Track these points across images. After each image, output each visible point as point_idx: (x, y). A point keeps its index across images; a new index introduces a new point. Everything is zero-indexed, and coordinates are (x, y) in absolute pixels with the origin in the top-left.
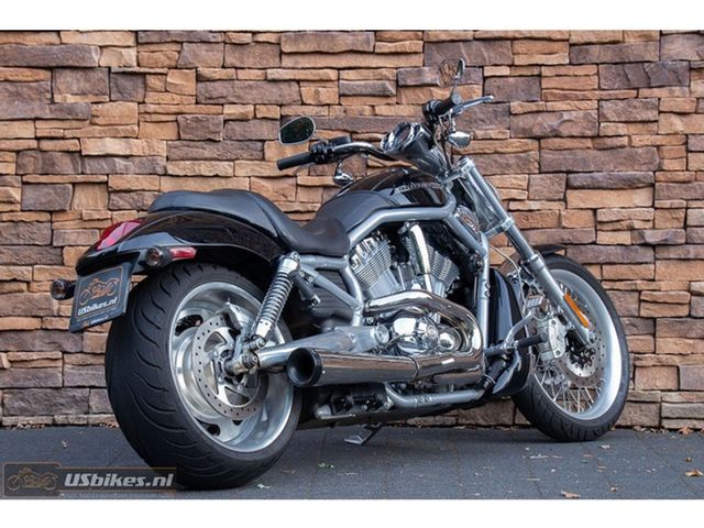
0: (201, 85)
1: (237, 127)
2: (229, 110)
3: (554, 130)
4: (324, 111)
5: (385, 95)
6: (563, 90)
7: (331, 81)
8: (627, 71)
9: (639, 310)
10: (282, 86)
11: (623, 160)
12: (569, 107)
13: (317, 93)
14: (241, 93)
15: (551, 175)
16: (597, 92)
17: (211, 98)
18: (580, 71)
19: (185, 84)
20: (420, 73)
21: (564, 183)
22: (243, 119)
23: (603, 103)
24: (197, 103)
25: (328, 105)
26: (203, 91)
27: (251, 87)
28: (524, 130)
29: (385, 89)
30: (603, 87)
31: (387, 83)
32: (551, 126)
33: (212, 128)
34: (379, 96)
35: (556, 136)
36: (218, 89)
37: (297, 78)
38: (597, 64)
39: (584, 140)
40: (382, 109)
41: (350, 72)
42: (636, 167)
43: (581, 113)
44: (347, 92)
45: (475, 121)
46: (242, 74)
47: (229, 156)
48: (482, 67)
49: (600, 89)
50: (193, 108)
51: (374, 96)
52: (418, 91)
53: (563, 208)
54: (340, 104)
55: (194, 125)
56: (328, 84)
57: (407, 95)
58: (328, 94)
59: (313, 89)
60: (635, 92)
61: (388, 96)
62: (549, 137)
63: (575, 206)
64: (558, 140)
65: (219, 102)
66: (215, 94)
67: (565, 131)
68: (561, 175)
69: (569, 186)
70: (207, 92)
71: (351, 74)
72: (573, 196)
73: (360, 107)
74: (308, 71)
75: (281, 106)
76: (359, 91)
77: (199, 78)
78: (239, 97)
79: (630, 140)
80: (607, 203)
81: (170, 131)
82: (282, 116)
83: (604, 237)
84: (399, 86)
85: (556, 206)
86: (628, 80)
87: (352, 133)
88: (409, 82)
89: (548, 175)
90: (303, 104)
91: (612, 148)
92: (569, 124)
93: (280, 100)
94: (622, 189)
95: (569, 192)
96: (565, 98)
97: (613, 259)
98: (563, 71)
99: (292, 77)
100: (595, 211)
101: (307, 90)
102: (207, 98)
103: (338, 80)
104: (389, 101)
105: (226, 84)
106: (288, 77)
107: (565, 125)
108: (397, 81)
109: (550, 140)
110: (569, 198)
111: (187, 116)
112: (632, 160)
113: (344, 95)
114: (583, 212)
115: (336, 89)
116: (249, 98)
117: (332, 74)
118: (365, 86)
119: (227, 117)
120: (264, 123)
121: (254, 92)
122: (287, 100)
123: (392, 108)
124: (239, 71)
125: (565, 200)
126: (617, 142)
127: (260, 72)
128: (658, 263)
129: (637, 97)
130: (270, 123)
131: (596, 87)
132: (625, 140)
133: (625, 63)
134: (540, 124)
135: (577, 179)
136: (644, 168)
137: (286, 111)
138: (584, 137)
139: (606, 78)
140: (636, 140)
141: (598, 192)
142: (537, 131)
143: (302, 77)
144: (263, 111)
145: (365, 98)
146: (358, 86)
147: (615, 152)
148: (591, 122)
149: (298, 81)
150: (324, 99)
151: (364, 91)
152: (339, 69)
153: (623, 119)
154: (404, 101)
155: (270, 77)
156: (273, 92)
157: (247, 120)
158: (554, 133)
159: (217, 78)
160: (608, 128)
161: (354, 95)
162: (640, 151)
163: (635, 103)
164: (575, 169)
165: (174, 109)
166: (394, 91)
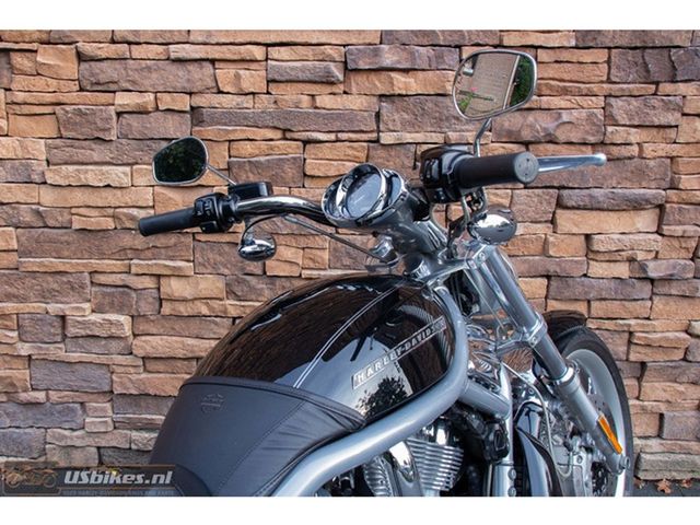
0: (84, 66)
1: (134, 121)
2: (123, 100)
3: (550, 135)
4: (247, 102)
5: (328, 81)
6: (563, 81)
7: (257, 61)
8: (647, 58)
9: (628, 353)
10: (191, 67)
11: (629, 174)
12: (569, 105)
13: (237, 77)
14: (137, 77)
15: (540, 191)
16: (604, 85)
17: (98, 84)
18: (587, 56)
19: (61, 64)
20: (376, 53)
21: (554, 201)
22: (141, 112)
23: (612, 100)
24: (81, 90)
25: (253, 94)
26: (87, 74)
27: (149, 68)
28: (510, 133)
29: (329, 73)
30: (614, 79)
31: (332, 64)
32: (545, 129)
33: (100, 124)
34: (322, 83)
35: (551, 142)
36: (108, 71)
37: (210, 57)
38: (609, 48)
39: (584, 148)
40: (326, 101)
41: (282, 49)
42: (644, 184)
43: (584, 113)
44: (277, 77)
45: (447, 119)
46: (137, 51)
47: (125, 159)
48: (459, 47)
49: (609, 81)
50: (74, 97)
51: (315, 82)
52: (373, 77)
53: (550, 232)
54: (268, 93)
55: (78, 119)
56: (254, 66)
57: (358, 83)
58: (252, 79)
59: (232, 72)
60: (653, 87)
61: (332, 83)
62: (539, 143)
63: (566, 231)
64: (551, 147)
65: (108, 88)
66: (103, 78)
67: (561, 135)
68: (551, 191)
69: (560, 205)
70: (93, 75)
71: (284, 53)
72: (564, 217)
73: (294, 97)
74: (225, 48)
75: (191, 94)
76: (293, 75)
77: (81, 57)
78: (134, 82)
79: (641, 150)
80: (605, 227)
81: (48, 127)
82: (192, 108)
83: (598, 269)
84: (346, 70)
85: (542, 230)
86: (648, 71)
87: (285, 131)
88: (362, 65)
89: (536, 191)
90: (220, 92)
91: (618, 159)
92: (568, 127)
93: (188, 87)
94: (624, 210)
95: (559, 211)
96: (565, 92)
97: (604, 295)
98: (565, 56)
99: (203, 56)
100: (588, 237)
101: (225, 74)
102: (92, 84)
103: (267, 59)
104: (334, 89)
105: (117, 64)
106: (197, 56)
107: (563, 128)
108: (345, 63)
109: (541, 147)
110: (559, 221)
111: (68, 108)
112: (641, 175)
113: (274, 81)
114: (575, 238)
115: (263, 73)
116: (147, 84)
117: (258, 53)
118: (303, 70)
119: (120, 109)
120: (169, 116)
121: (154, 75)
122: (198, 86)
123: (338, 98)
124: (134, 47)
125: (553, 222)
126: (624, 151)
127: (161, 48)
128: (656, 299)
129: (655, 94)
130: (176, 117)
131: (605, 78)
132: (635, 150)
133: (645, 48)
134: (531, 126)
135: (571, 197)
136: (653, 185)
137: (198, 101)
138: (585, 144)
139: (618, 67)
140: (648, 149)
141: (595, 213)
142: (526, 135)
143: (217, 56)
144: (167, 101)
145: (301, 86)
146: (292, 69)
147: (620, 163)
148: (594, 124)
149: (213, 61)
150: (247, 86)
151: (301, 76)
152: (268, 45)
153: (636, 123)
154: (354, 90)
155: (173, 56)
156: (179, 77)
157: (147, 113)
158: (548, 138)
159: (104, 57)
160: (617, 134)
161: (287, 81)
162: (652, 163)
163: (654, 101)
164: (570, 185)
165: (49, 98)
166: (341, 77)
